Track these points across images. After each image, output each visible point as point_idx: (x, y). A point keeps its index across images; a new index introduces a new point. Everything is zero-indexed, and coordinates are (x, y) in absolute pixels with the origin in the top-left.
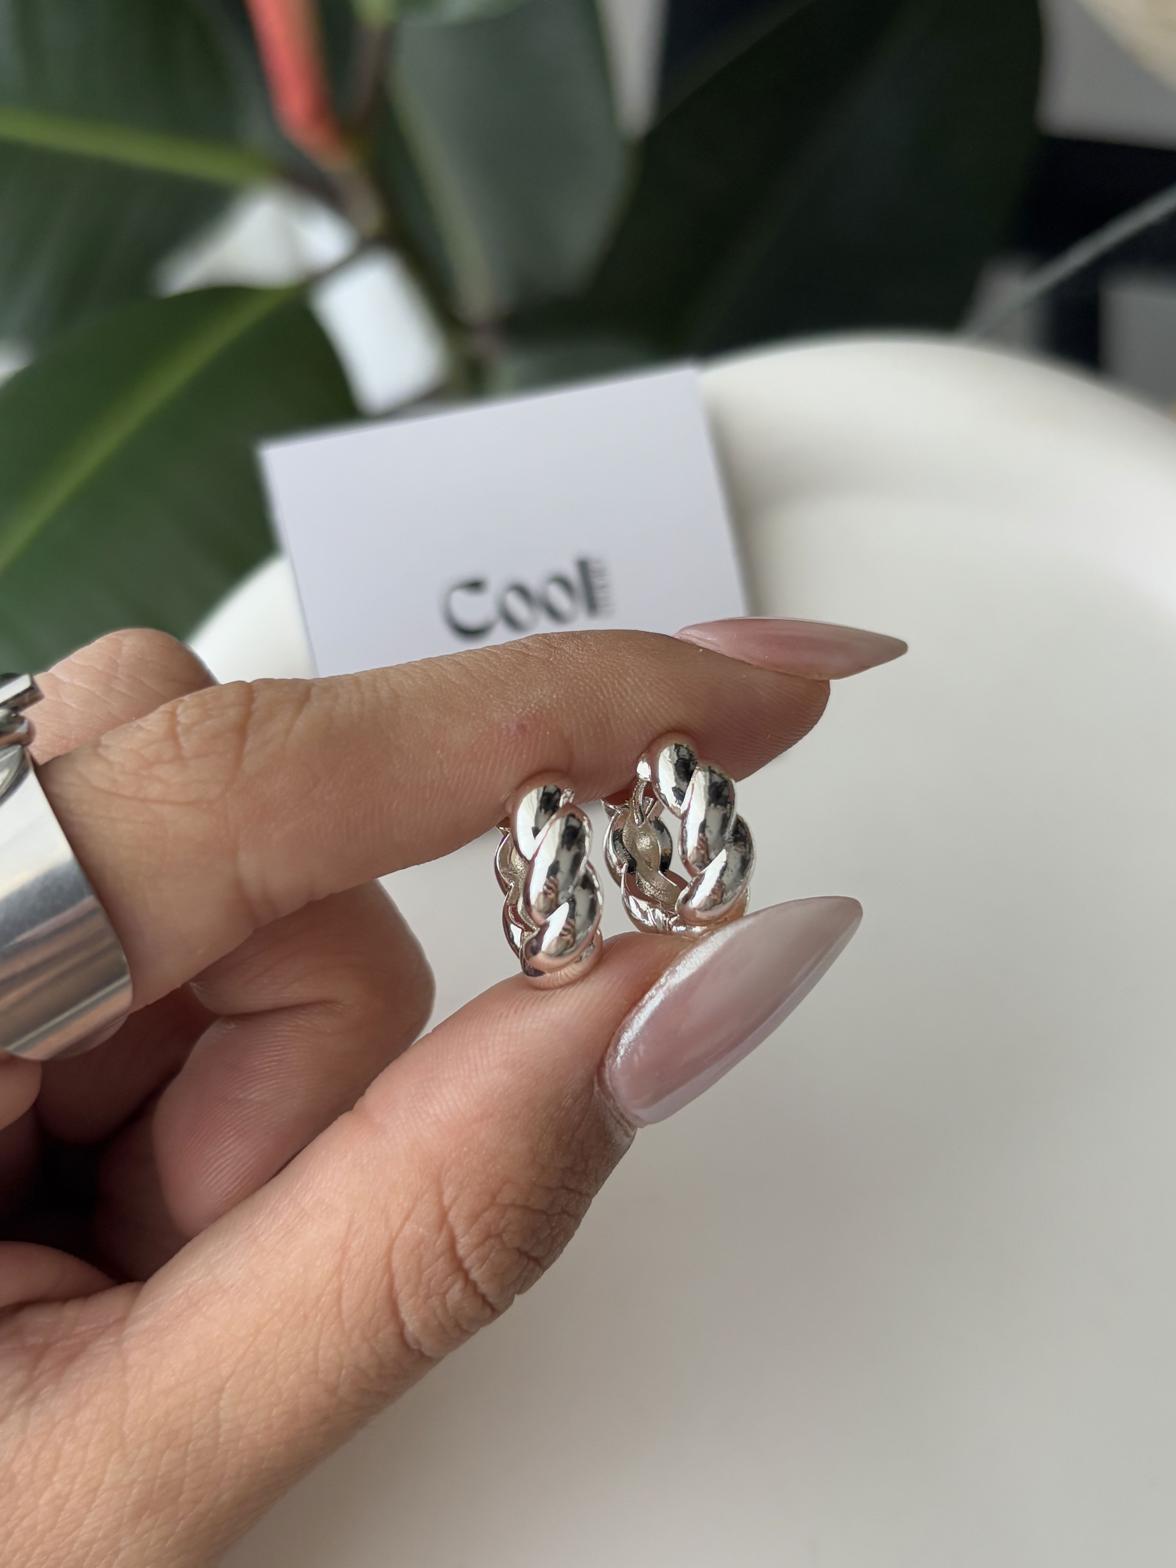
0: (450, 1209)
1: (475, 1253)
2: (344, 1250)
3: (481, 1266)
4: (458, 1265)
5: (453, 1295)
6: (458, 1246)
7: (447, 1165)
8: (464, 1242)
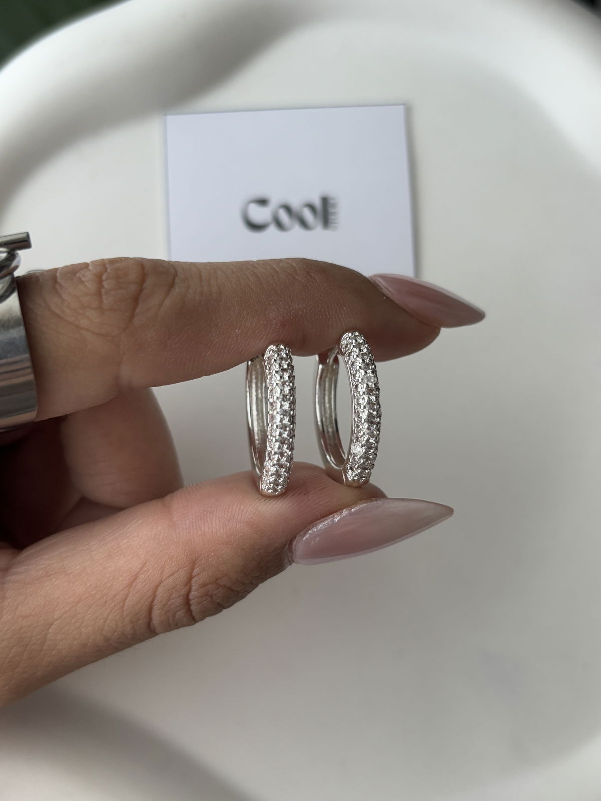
1: (197, 599)
2: (136, 577)
3: (198, 605)
4: (187, 602)
5: (181, 614)
6: (191, 594)
7: (201, 557)
8: (194, 594)
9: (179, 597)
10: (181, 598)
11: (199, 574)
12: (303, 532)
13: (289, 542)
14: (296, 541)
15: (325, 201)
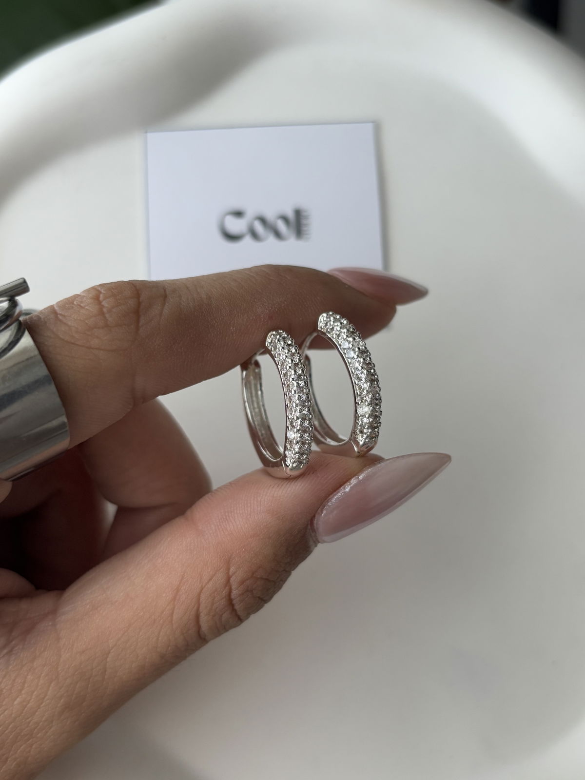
0: (231, 577)
1: (239, 598)
2: (178, 590)
3: (240, 604)
4: (230, 602)
5: (226, 616)
6: (232, 594)
7: (234, 555)
8: (235, 593)
9: (223, 598)
10: (224, 599)
11: (234, 573)
12: (320, 510)
13: (309, 522)
14: (316, 519)
15: (298, 213)
